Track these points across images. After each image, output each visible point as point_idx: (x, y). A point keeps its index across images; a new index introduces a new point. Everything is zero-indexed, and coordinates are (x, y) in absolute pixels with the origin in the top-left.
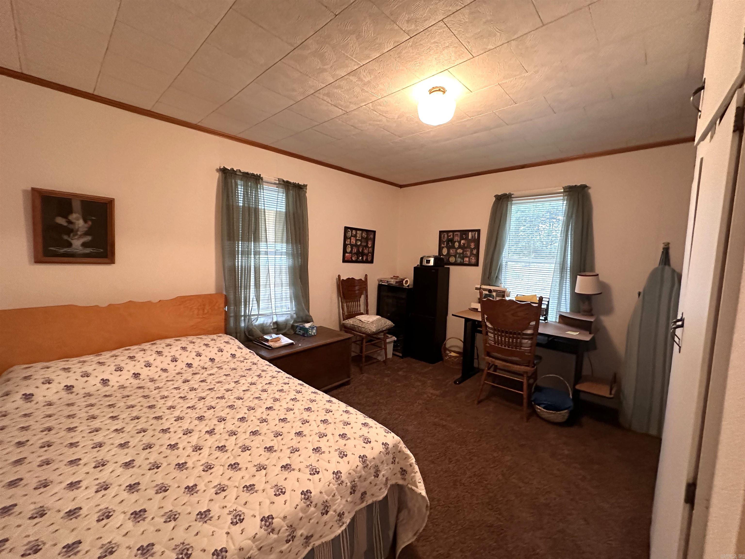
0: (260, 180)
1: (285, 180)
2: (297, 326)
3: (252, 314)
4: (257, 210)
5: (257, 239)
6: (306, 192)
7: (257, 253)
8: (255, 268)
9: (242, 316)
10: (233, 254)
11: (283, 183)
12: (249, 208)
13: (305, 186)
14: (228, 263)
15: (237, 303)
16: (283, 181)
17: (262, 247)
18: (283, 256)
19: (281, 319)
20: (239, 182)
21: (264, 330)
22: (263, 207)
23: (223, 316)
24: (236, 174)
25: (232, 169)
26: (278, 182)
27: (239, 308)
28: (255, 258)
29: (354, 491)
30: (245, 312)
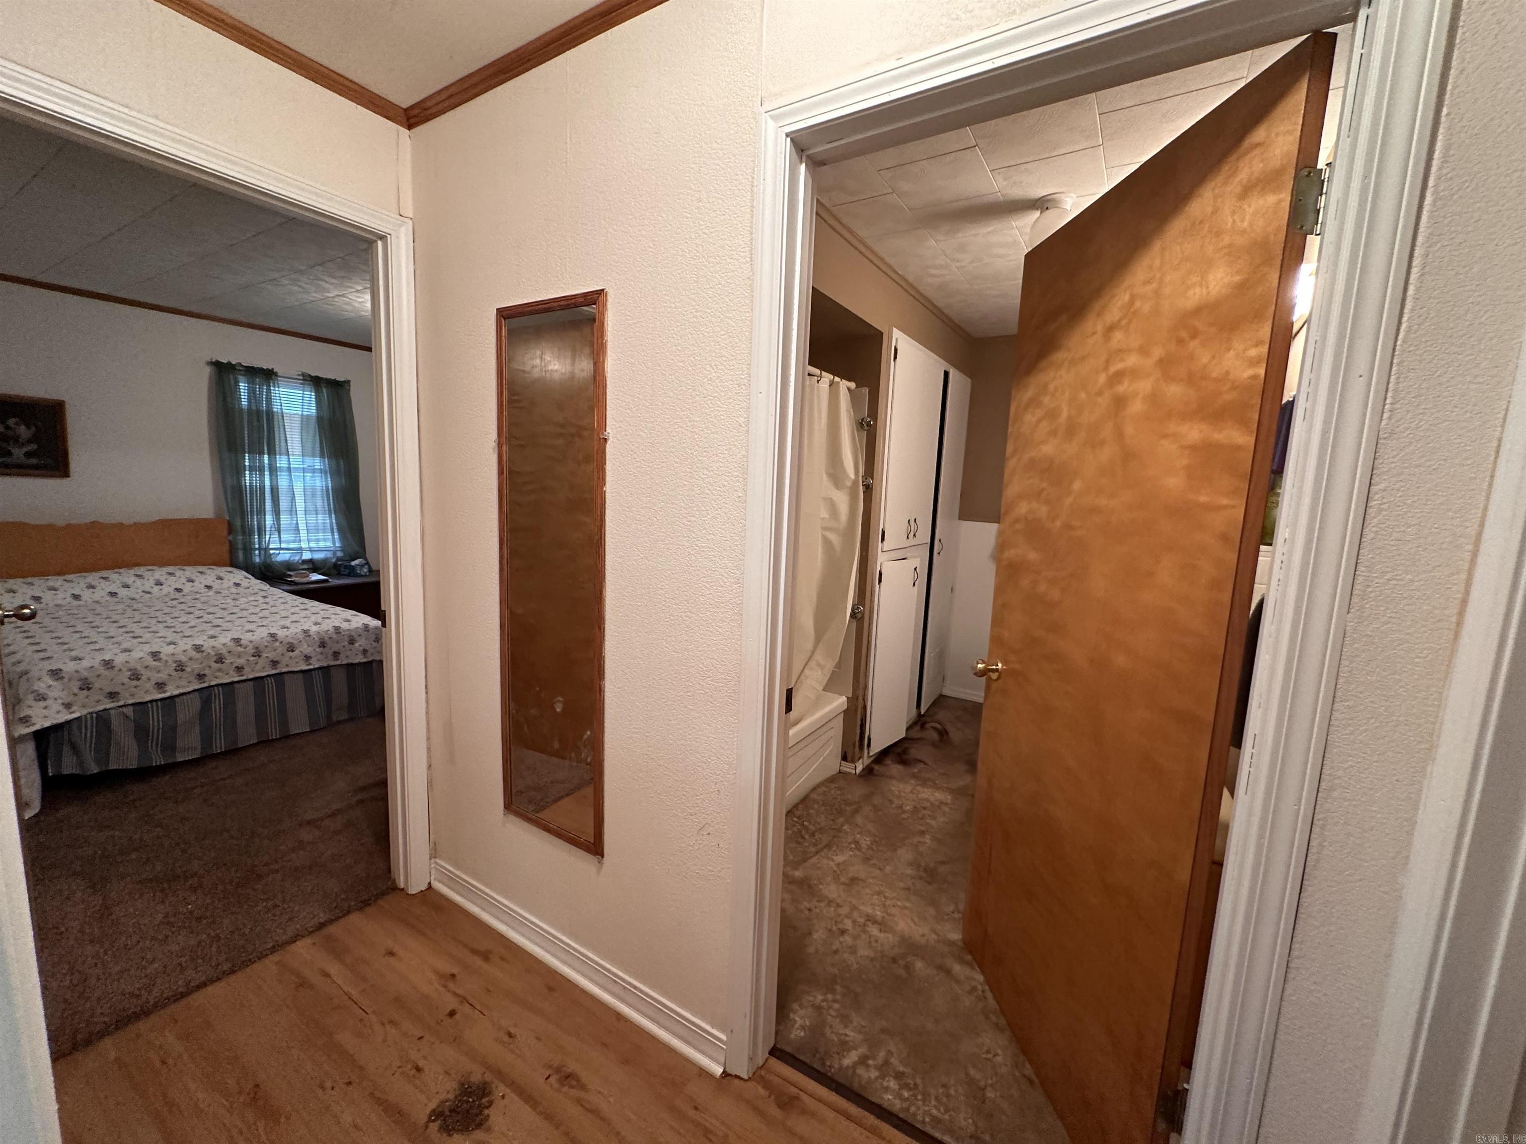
0: (274, 377)
1: (313, 375)
2: (341, 564)
3: (271, 547)
4: (270, 414)
5: (272, 452)
6: (349, 390)
7: (273, 470)
8: (272, 489)
9: (256, 549)
10: (238, 471)
11: (309, 379)
12: (258, 412)
13: (349, 382)
14: (229, 482)
15: (247, 532)
16: (310, 375)
17: (281, 462)
18: (316, 474)
19: (318, 556)
20: (241, 378)
21: (289, 566)
22: (279, 411)
23: (226, 547)
24: (235, 369)
25: (229, 363)
26: (301, 378)
27: (250, 538)
28: (271, 475)
29: (324, 647)
30: (260, 544)
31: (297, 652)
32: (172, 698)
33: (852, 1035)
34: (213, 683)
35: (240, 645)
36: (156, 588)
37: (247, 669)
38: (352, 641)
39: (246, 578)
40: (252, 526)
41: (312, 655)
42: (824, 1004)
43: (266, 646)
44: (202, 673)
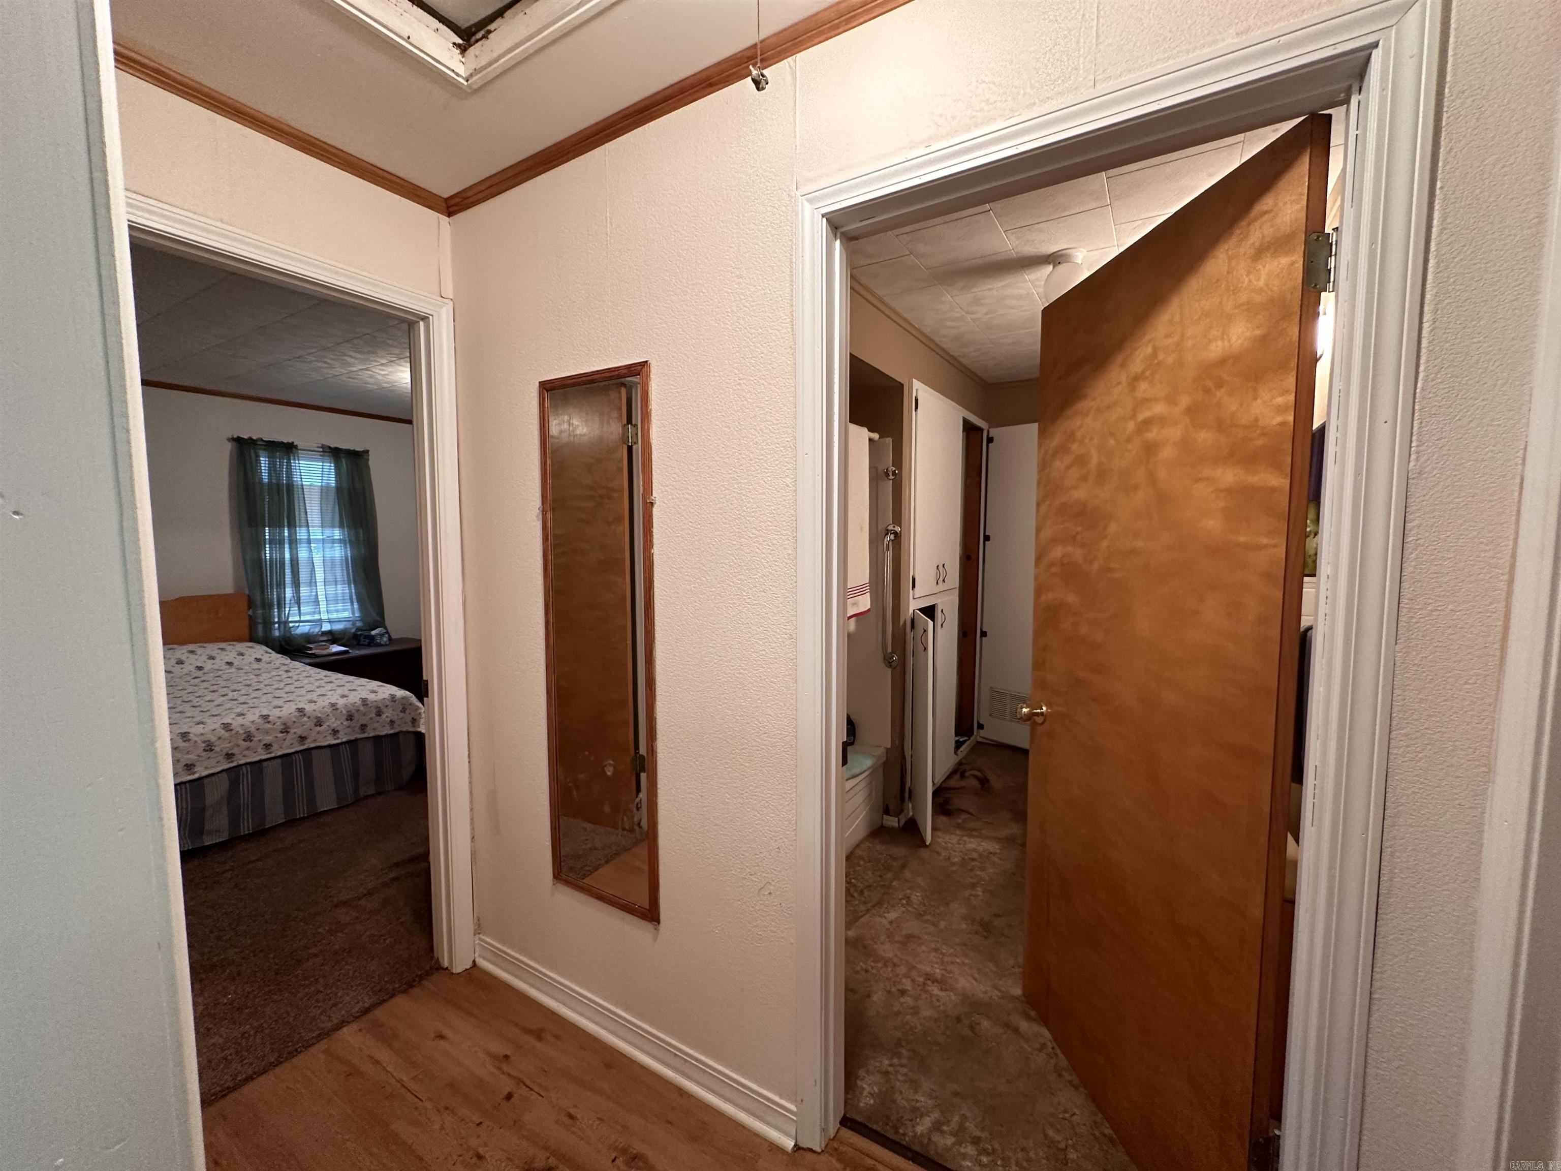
0: (294, 449)
1: (332, 446)
2: (360, 635)
3: (290, 620)
4: (290, 487)
5: (292, 525)
6: (368, 460)
7: (293, 542)
8: (292, 560)
9: (275, 623)
10: (258, 545)
11: (328, 450)
12: (279, 486)
13: (367, 452)
14: (250, 557)
15: (267, 606)
16: (330, 448)
17: (301, 533)
18: (336, 545)
19: (338, 627)
20: (261, 453)
21: (309, 638)
22: (300, 483)
23: (246, 622)
24: (256, 444)
25: (250, 439)
26: (321, 450)
27: (270, 612)
28: (290, 548)
29: (351, 720)
30: (279, 617)
31: (324, 727)
32: (201, 779)
33: (923, 1100)
34: (241, 762)
35: (269, 722)
36: (178, 667)
37: (275, 746)
38: (379, 713)
39: (267, 652)
40: (272, 599)
41: (339, 729)
42: (890, 1069)
43: (294, 722)
44: (230, 752)
